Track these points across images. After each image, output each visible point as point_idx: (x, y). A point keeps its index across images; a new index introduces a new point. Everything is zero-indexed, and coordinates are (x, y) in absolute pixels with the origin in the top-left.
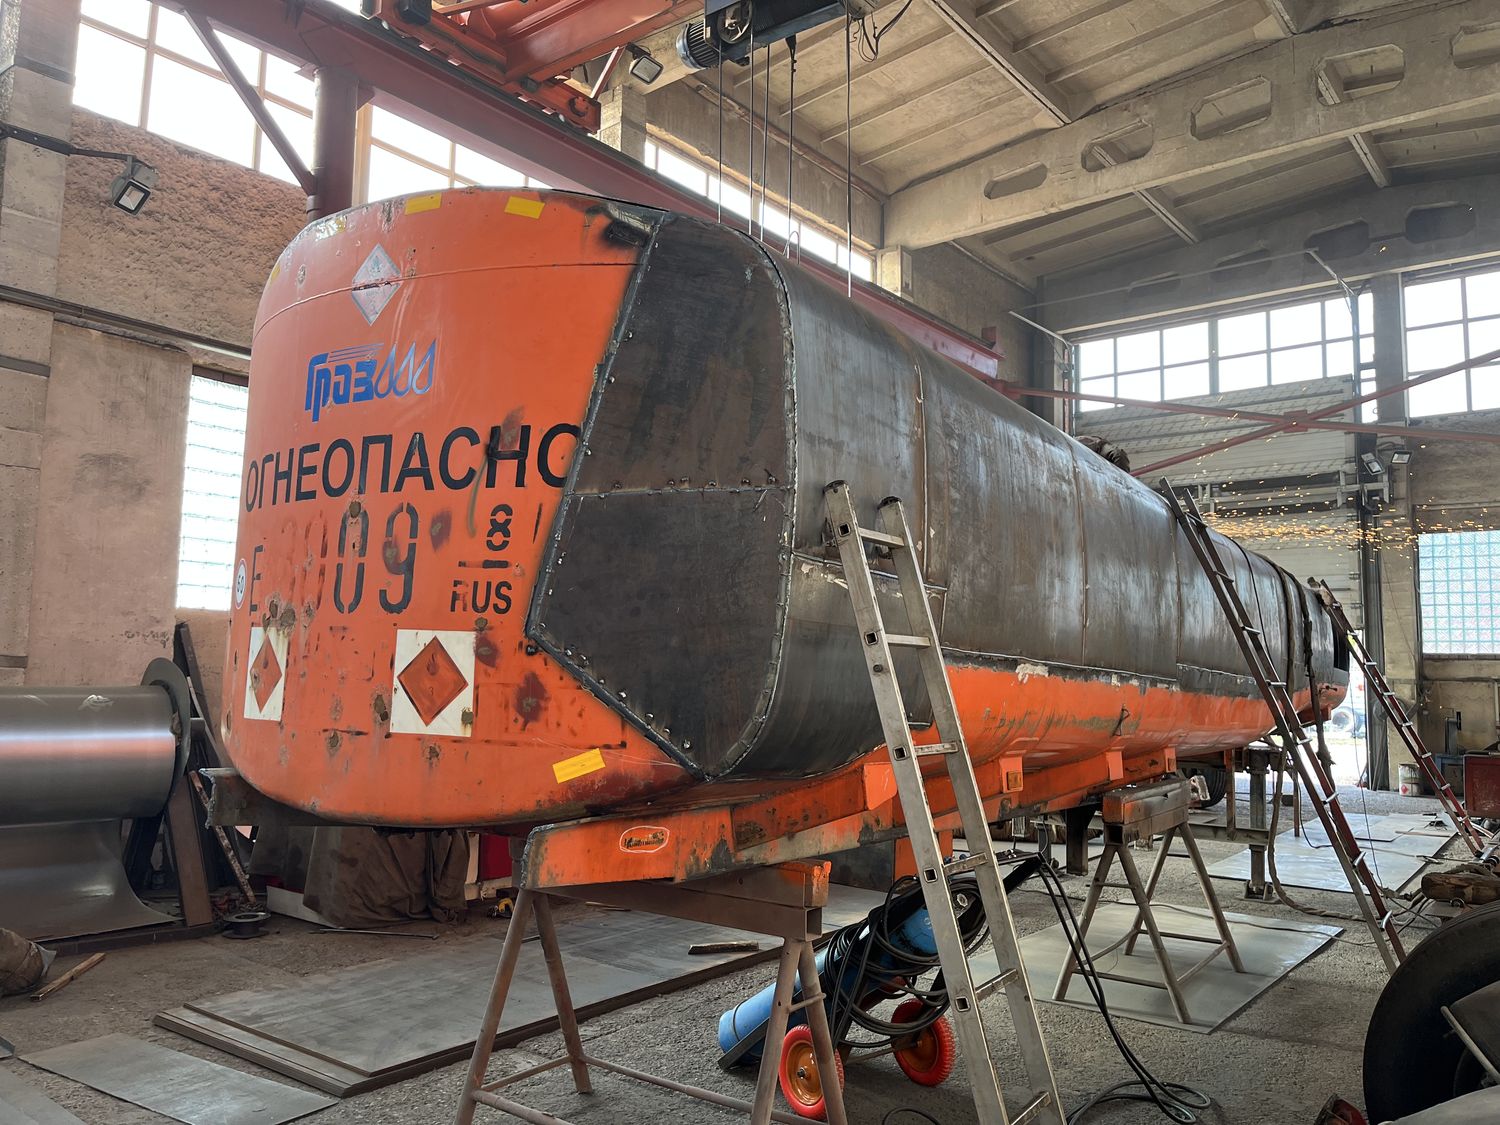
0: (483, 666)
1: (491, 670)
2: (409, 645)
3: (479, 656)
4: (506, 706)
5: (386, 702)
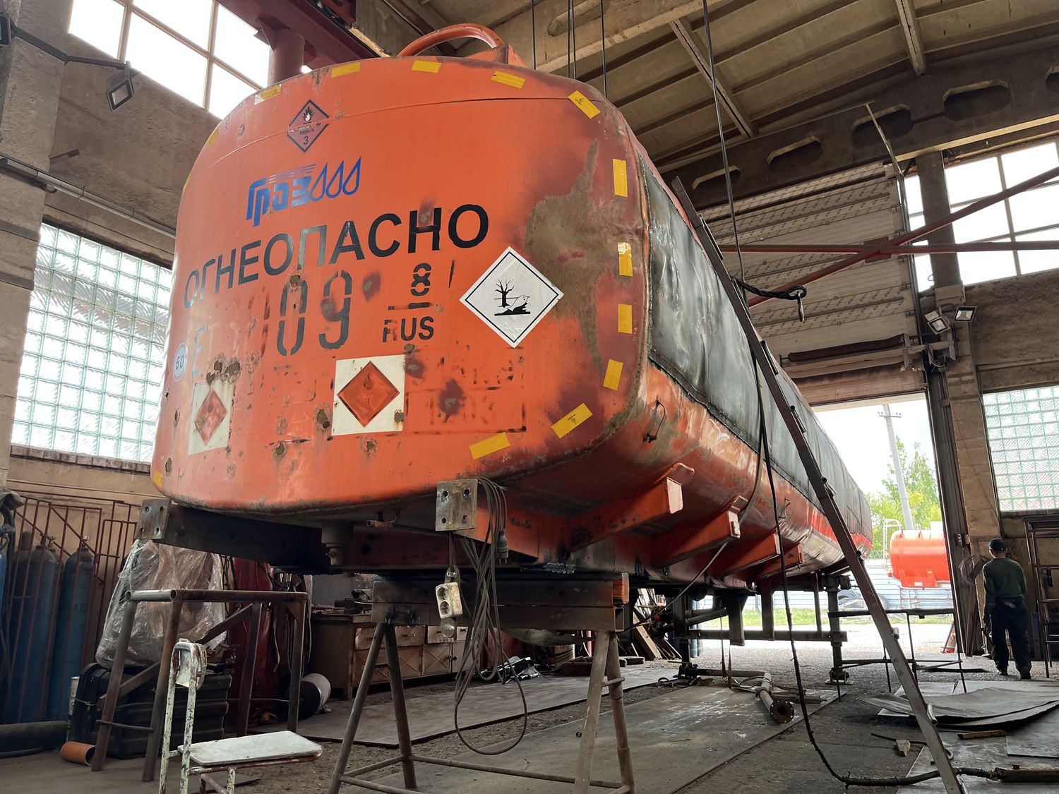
0: (411, 379)
1: (418, 380)
2: (346, 371)
3: (408, 371)
4: (432, 406)
5: (328, 414)
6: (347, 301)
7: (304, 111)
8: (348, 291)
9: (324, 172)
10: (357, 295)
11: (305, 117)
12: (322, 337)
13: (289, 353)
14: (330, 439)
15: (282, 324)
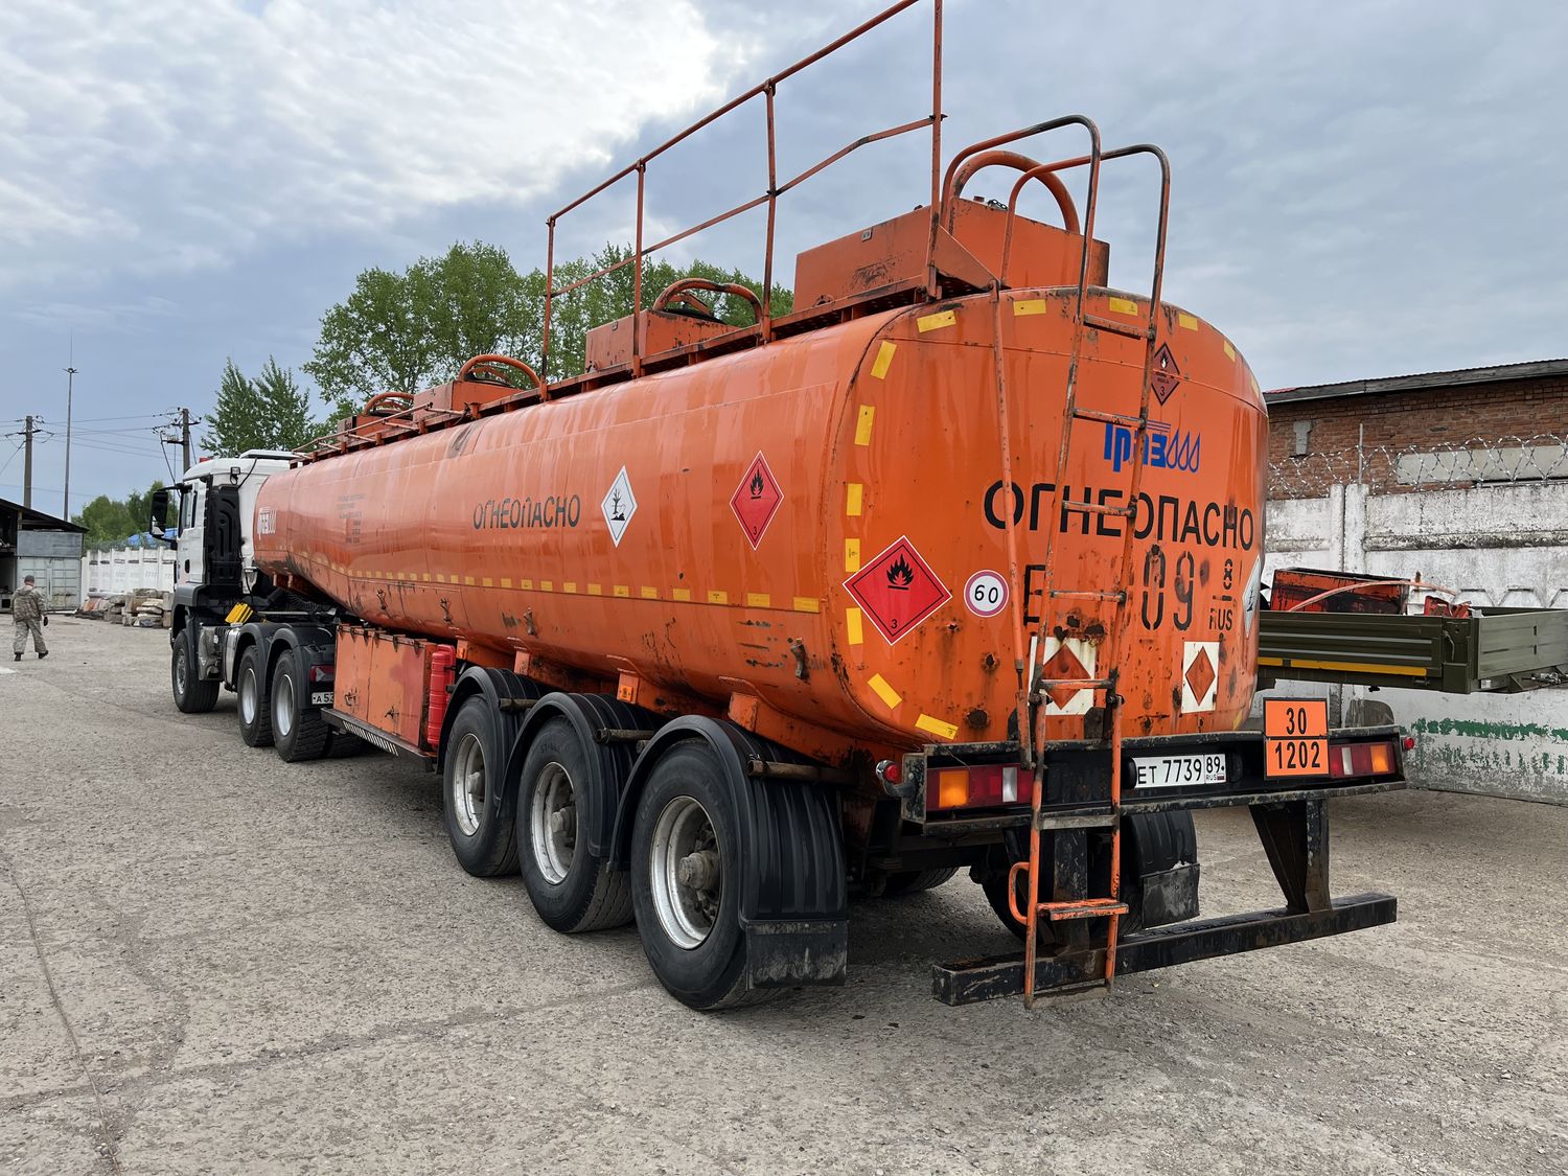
0: (1221, 664)
1: (1223, 666)
2: (1190, 651)
3: (1220, 658)
5: (1179, 693)
6: (1191, 582)
7: (1160, 354)
8: (1192, 576)
9: (1176, 438)
10: (1197, 579)
11: (1162, 362)
12: (1176, 615)
13: (1152, 627)
14: (1181, 715)
15: (1145, 596)
